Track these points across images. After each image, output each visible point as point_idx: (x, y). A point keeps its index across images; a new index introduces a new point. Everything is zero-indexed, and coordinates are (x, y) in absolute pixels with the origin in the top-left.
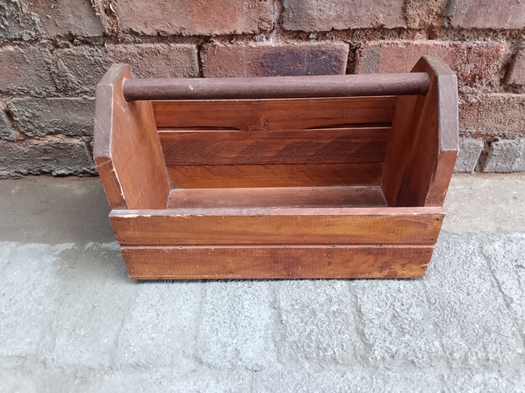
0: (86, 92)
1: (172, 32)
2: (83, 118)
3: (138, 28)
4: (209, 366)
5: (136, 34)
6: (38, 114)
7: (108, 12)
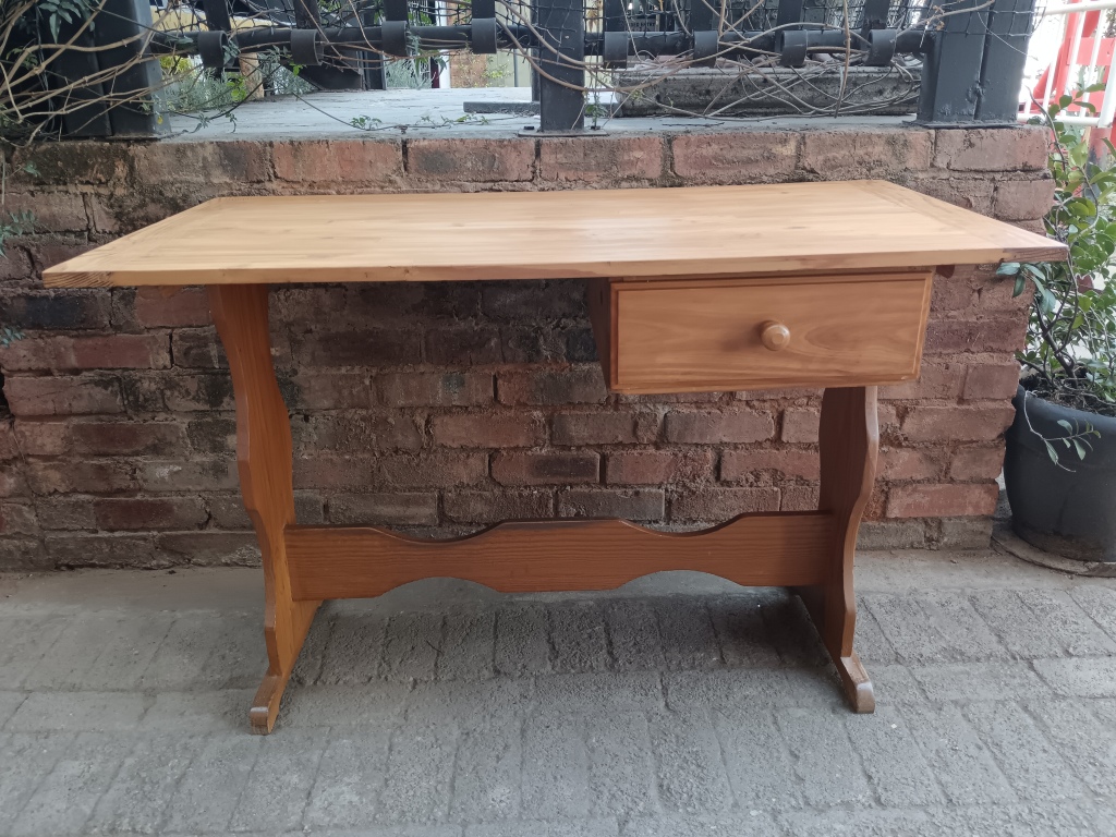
0: (396, 489)
1: (472, 446)
2: (389, 509)
3: (449, 443)
4: (505, 674)
5: (446, 447)
6: (352, 506)
7: (428, 433)
